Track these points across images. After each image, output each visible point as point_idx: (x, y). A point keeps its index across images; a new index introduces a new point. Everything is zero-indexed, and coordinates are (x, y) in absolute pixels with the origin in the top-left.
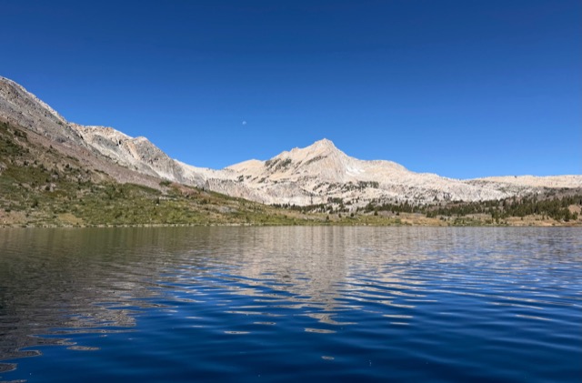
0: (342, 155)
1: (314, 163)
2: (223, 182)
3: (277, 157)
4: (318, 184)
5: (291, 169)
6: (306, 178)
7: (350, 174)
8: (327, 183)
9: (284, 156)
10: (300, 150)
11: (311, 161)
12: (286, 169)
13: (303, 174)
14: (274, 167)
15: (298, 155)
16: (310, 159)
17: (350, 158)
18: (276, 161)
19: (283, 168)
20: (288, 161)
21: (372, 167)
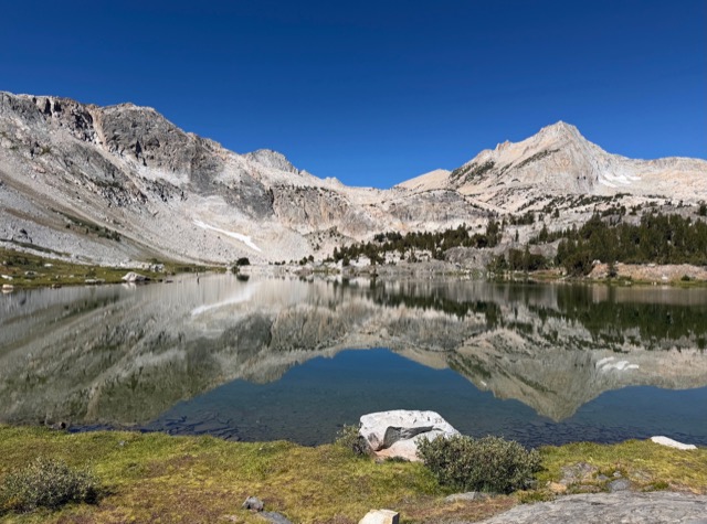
0: (595, 151)
1: (532, 164)
2: (299, 190)
3: (473, 161)
4: (531, 198)
5: (490, 177)
6: (511, 191)
7: (607, 184)
8: (548, 197)
9: (484, 157)
10: (513, 145)
11: (526, 162)
12: (482, 178)
13: (508, 183)
14: (463, 178)
15: (508, 153)
16: (526, 158)
17: (612, 156)
18: (469, 168)
19: (477, 177)
20: (489, 166)
21: (657, 171)
